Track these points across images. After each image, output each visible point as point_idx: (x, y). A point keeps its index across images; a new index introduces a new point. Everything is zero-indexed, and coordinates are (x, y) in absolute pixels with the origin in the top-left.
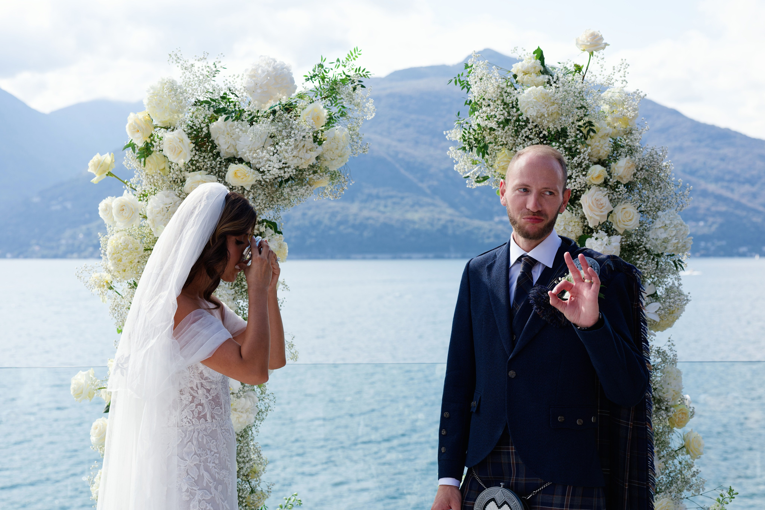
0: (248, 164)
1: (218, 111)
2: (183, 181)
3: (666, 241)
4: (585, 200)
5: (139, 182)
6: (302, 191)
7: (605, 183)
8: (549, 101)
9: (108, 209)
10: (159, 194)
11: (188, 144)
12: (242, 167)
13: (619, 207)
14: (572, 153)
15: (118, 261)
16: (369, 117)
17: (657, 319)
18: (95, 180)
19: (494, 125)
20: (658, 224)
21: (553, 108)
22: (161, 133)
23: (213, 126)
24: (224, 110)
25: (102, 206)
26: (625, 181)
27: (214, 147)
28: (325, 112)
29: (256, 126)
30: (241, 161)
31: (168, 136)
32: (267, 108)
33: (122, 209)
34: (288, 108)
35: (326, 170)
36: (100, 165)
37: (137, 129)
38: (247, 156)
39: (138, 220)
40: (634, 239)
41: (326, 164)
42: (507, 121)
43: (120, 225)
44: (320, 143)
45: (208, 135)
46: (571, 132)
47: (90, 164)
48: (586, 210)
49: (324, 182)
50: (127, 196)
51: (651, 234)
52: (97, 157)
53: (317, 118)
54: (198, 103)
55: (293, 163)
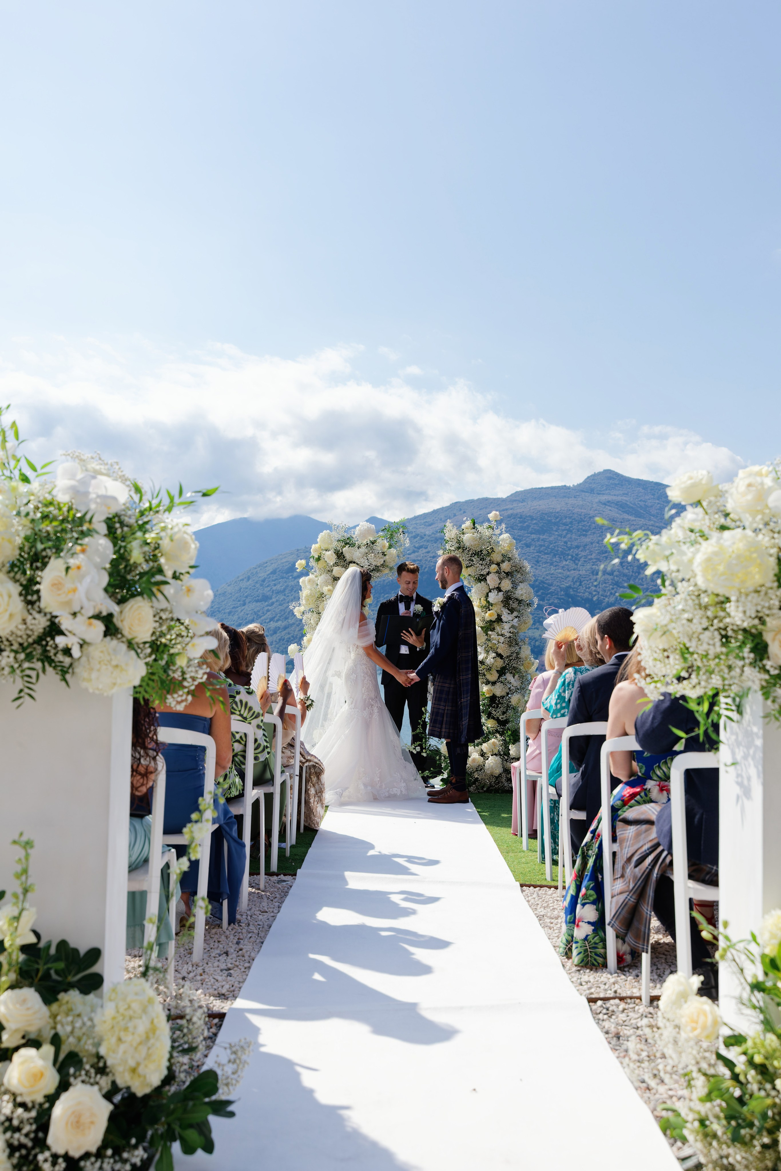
0: (358, 564)
1: (346, 544)
2: (332, 571)
3: (522, 595)
4: (488, 578)
5: (315, 571)
6: (378, 574)
7: (497, 572)
8: (474, 539)
9: (304, 582)
10: (322, 576)
11: (335, 556)
12: (355, 564)
13: (503, 582)
14: (483, 559)
15: (307, 600)
16: (407, 545)
17: (517, 625)
18: (298, 570)
19: (453, 548)
20: (519, 588)
21: (476, 542)
22: (324, 552)
23: (344, 549)
24: (348, 543)
25: (301, 580)
26: (506, 571)
27: (344, 557)
28: (387, 544)
29: (360, 549)
30: (354, 562)
31: (328, 553)
32: (365, 542)
33: (309, 581)
34: (373, 543)
35: (387, 566)
36: (300, 564)
37: (316, 550)
38: (356, 561)
39: (315, 586)
40: (509, 594)
41: (387, 564)
42: (459, 548)
43: (309, 587)
44: (385, 555)
45: (342, 553)
46: (484, 552)
47: (297, 564)
48: (488, 582)
49: (386, 571)
50: (311, 576)
51: (517, 592)
52: (299, 562)
53: (384, 546)
54: (339, 541)
55: (374, 563)
